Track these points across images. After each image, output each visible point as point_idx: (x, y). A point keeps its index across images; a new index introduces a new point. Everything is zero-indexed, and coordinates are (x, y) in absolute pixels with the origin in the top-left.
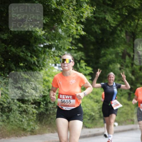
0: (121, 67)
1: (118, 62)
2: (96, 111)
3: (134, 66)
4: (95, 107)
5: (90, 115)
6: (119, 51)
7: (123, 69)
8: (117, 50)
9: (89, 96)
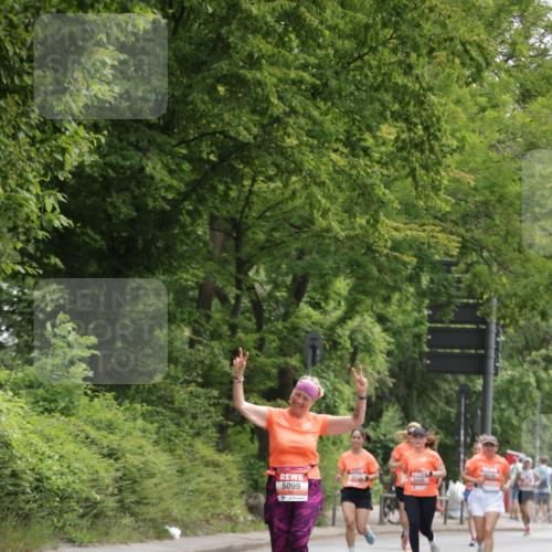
0: (195, 338)
1: (183, 321)
2: (108, 487)
3: (240, 334)
4: (102, 473)
5: (87, 499)
6: (186, 280)
7: (200, 343)
8: (182, 278)
9: (83, 435)
